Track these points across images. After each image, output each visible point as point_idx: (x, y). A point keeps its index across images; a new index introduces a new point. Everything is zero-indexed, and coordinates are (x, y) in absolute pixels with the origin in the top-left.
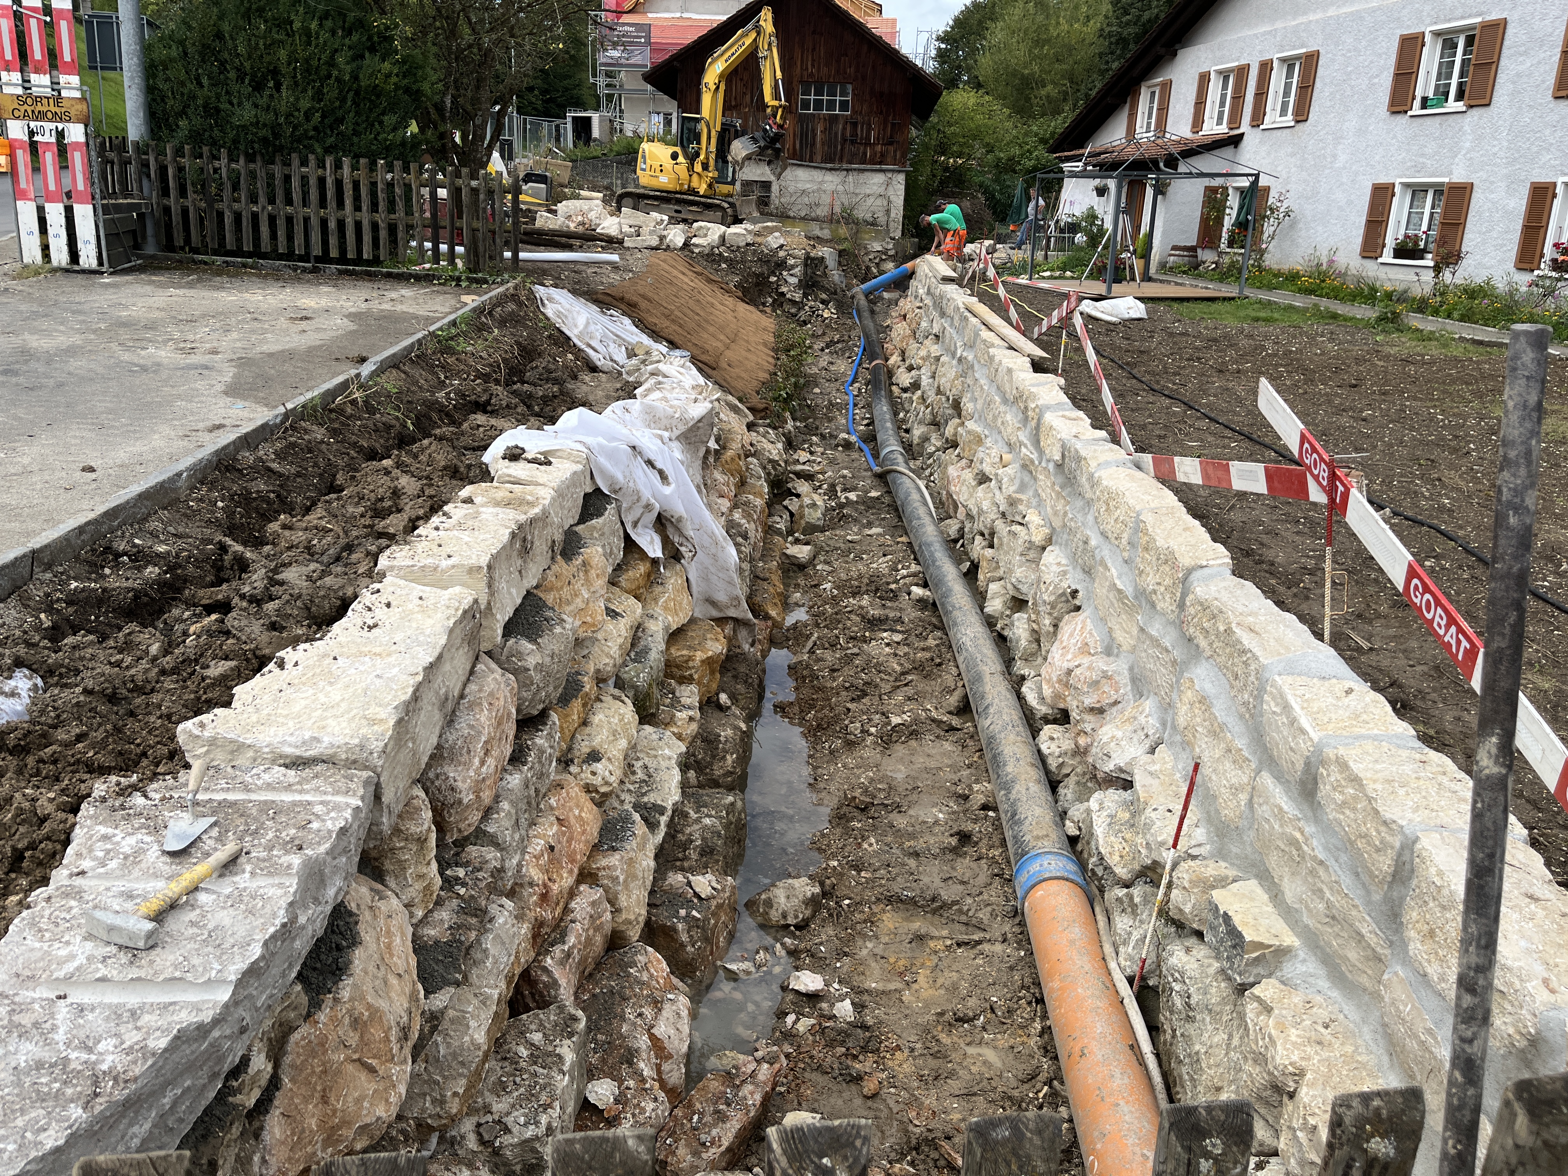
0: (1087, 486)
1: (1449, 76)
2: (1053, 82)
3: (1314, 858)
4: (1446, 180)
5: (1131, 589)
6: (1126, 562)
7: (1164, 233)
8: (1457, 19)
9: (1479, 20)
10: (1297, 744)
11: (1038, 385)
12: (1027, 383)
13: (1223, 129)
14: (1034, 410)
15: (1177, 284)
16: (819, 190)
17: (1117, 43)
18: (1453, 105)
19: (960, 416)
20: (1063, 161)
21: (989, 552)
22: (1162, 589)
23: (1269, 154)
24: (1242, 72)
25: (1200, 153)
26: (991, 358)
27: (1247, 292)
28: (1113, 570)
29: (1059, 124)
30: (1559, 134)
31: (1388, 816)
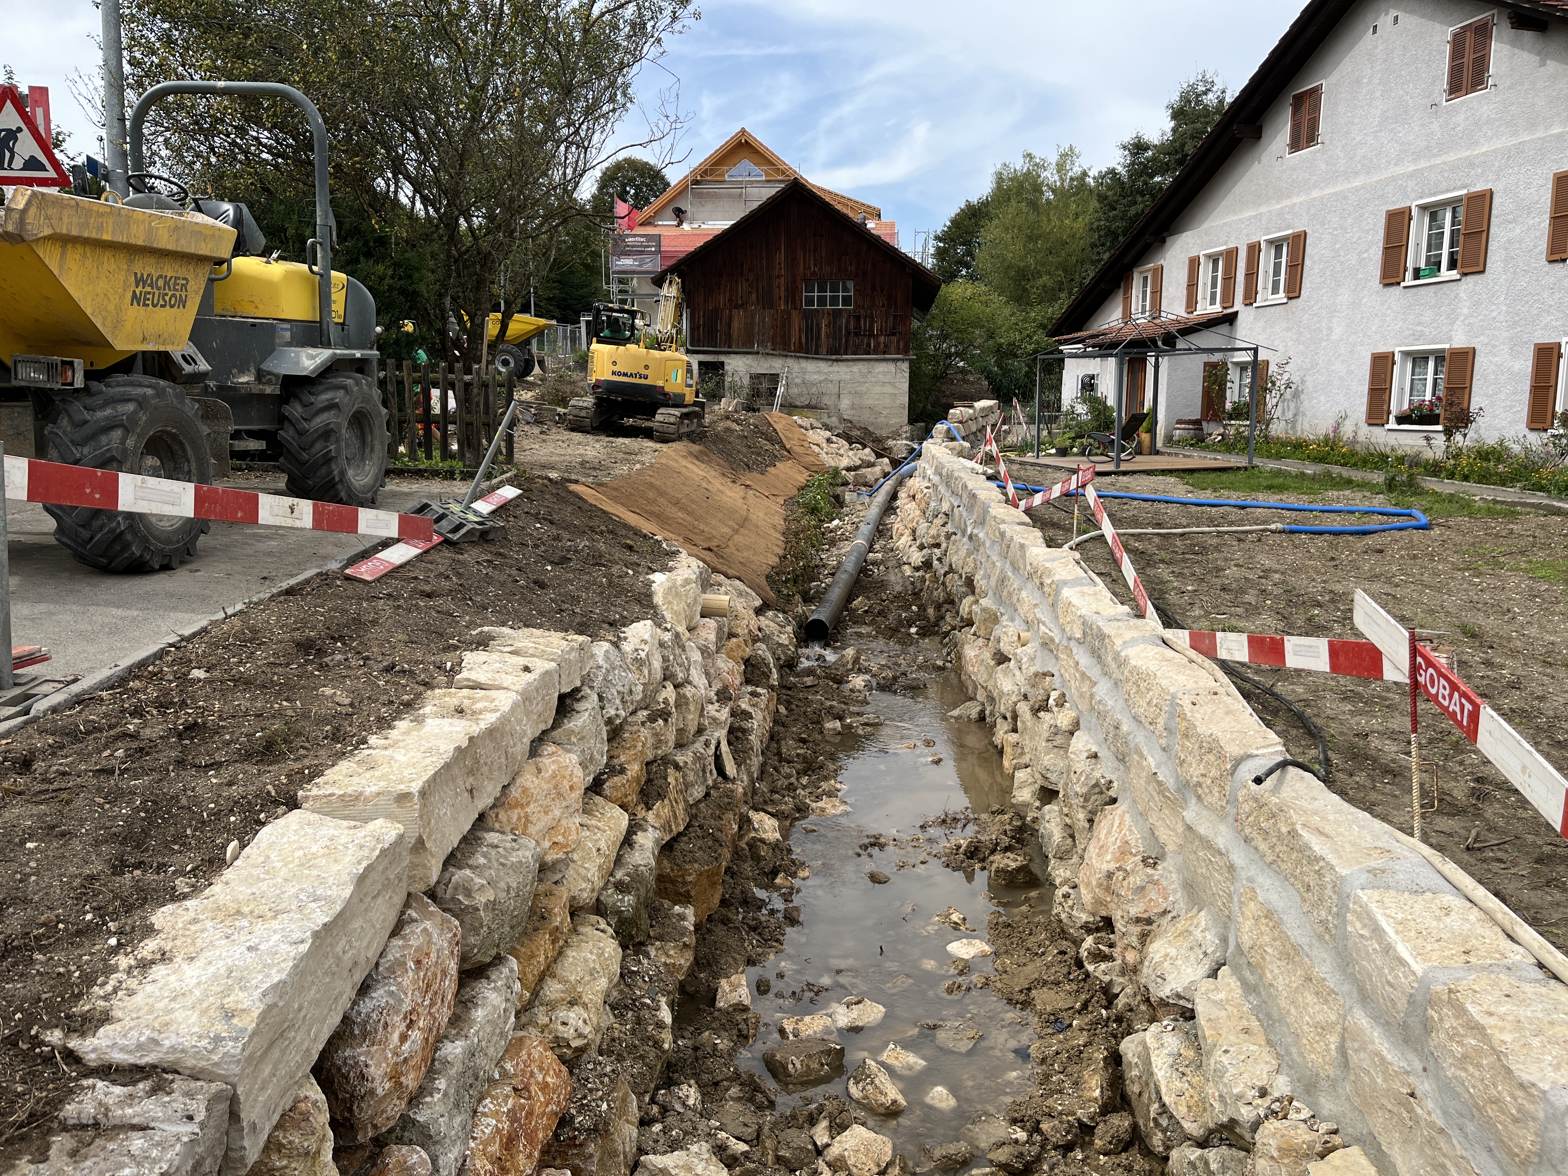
0: (1114, 666)
1: (1440, 246)
2: (1048, 273)
3: (1431, 1125)
4: (1447, 346)
5: (1172, 781)
6: (1164, 750)
7: (1168, 407)
8: (1442, 192)
9: (1464, 192)
10: (1396, 977)
11: (1054, 560)
12: (1041, 558)
13: (1217, 308)
14: (1050, 585)
15: (1185, 456)
16: (826, 380)
17: (1106, 236)
18: (1446, 274)
19: (973, 593)
20: (1061, 344)
21: (1013, 738)
22: (1209, 781)
23: (1264, 329)
24: (1231, 255)
25: (1198, 330)
26: (1002, 534)
27: (1257, 461)
28: (1150, 759)
29: (1056, 310)
30: (1557, 296)
31: (1525, 1077)
